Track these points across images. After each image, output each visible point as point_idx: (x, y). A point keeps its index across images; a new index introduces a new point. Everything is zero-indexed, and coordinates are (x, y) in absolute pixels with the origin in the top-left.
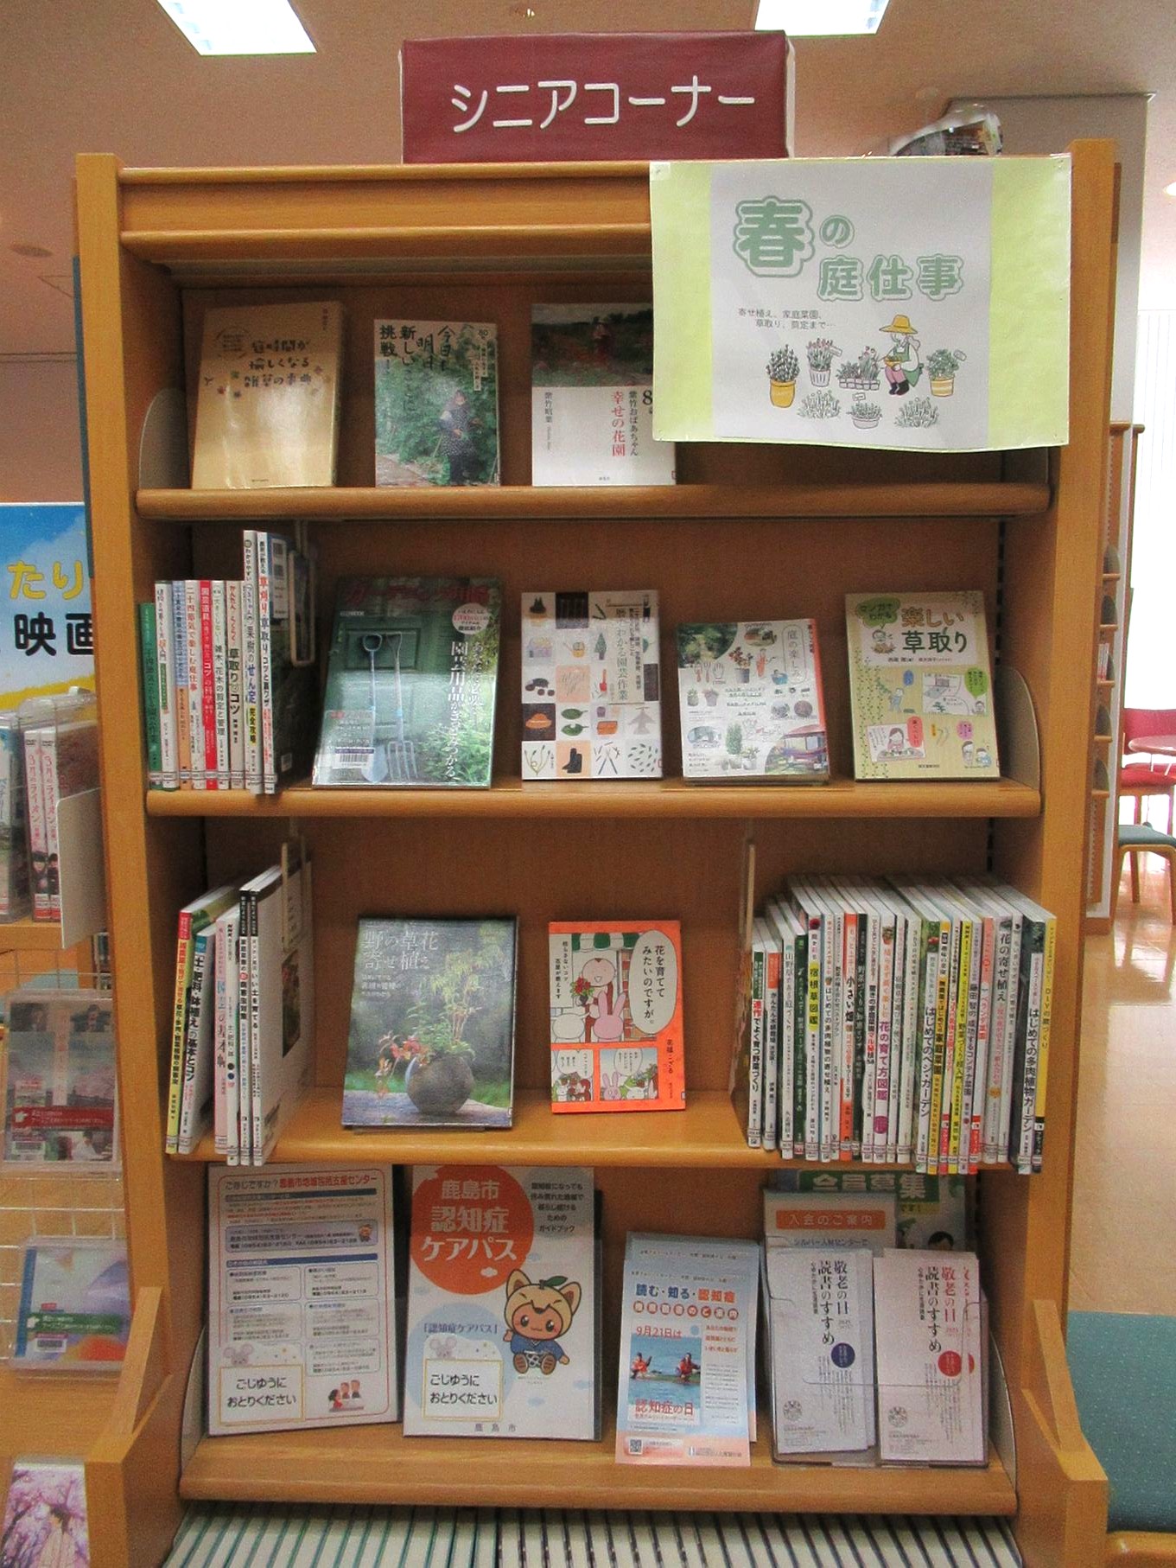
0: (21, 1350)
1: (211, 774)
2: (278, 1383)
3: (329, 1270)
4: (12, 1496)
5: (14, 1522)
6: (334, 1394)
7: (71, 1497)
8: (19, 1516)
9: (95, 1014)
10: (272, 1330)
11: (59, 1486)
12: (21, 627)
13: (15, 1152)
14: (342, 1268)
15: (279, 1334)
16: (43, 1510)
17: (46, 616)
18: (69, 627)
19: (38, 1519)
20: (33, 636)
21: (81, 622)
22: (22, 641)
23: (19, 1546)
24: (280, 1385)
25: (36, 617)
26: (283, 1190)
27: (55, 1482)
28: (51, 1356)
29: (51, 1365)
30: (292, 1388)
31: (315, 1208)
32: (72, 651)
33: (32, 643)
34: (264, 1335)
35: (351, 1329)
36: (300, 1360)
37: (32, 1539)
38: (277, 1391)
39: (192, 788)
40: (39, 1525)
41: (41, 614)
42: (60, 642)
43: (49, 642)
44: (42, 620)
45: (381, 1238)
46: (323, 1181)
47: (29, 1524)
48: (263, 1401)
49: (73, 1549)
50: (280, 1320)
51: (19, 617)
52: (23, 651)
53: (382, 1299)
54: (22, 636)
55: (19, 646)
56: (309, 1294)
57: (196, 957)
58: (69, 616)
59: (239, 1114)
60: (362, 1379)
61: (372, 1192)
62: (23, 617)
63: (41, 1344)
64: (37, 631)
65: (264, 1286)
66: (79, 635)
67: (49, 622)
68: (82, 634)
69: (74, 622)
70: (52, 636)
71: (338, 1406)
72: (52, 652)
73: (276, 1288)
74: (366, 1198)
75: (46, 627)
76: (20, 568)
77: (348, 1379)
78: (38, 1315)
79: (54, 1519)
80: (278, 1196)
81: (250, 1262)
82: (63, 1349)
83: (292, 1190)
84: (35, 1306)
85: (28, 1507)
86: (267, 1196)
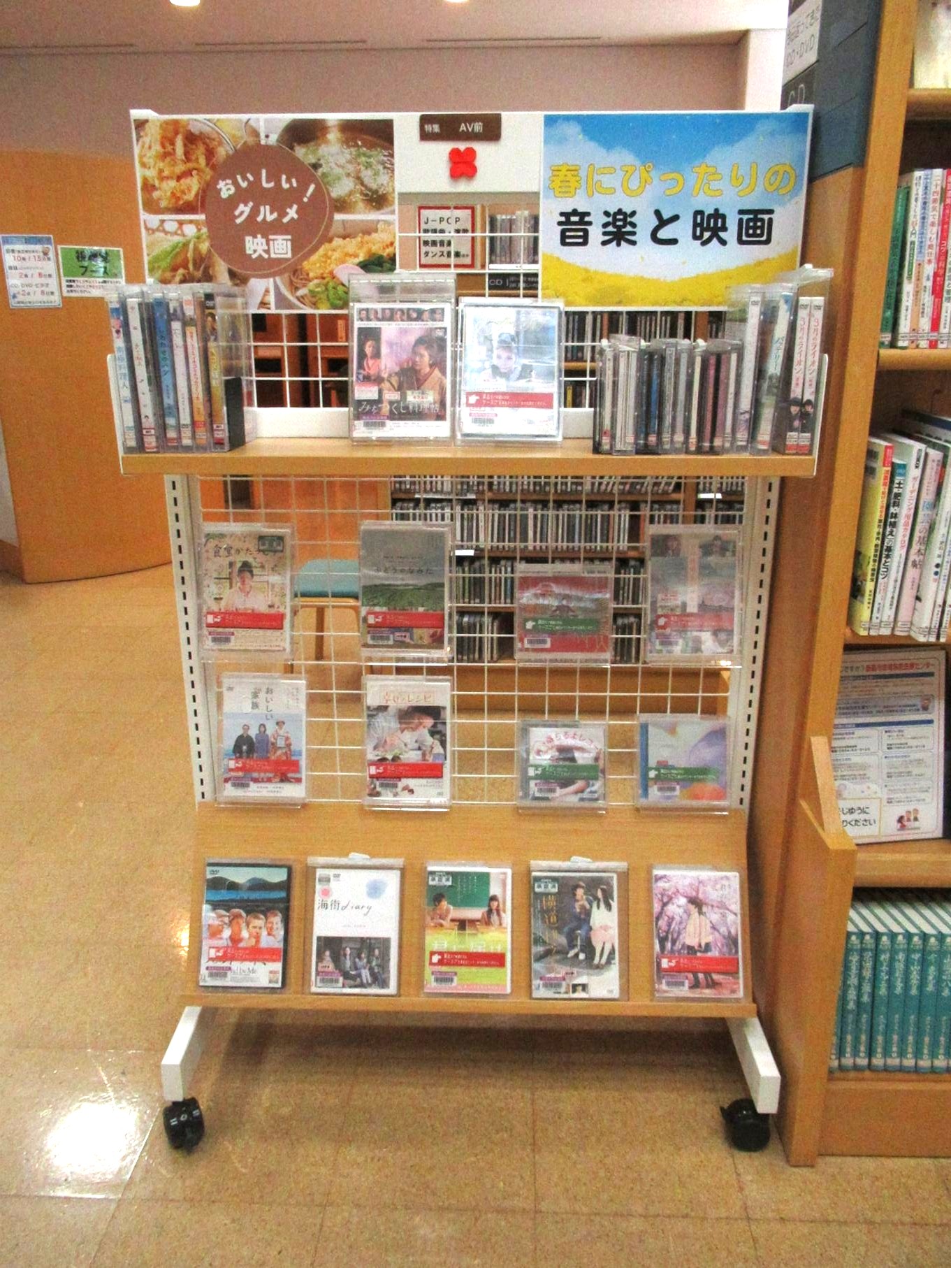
0: (645, 793)
1: (934, 336)
2: (863, 811)
3: (900, 731)
4: (655, 891)
5: (662, 909)
6: (900, 820)
7: (701, 892)
8: (665, 905)
9: (718, 543)
10: (860, 774)
11: (691, 885)
12: (699, 221)
13: (658, 647)
14: (910, 731)
15: (864, 777)
16: (683, 901)
17: (721, 212)
18: (741, 221)
19: (679, 906)
20: (708, 229)
21: (751, 216)
22: (698, 233)
23: (669, 925)
24: (865, 812)
25: (712, 212)
26: (868, 673)
27: (687, 882)
28: (669, 798)
29: (669, 803)
30: (873, 814)
31: (891, 687)
32: (741, 242)
33: (707, 235)
34: (854, 777)
35: (914, 773)
36: (879, 795)
37: (677, 919)
38: (863, 816)
39: (917, 347)
40: (681, 911)
41: (716, 210)
42: (731, 234)
43: (722, 234)
44: (717, 215)
45: (936, 708)
46: (896, 667)
47: (672, 909)
48: (853, 823)
49: (709, 925)
50: (864, 767)
51: (697, 213)
52: (699, 242)
53: (935, 751)
54: (698, 230)
55: (695, 237)
56: (885, 747)
57: (897, 481)
58: (741, 212)
59: (935, 602)
60: (920, 807)
61: (931, 674)
62: (701, 213)
63: (660, 789)
64: (712, 225)
65: (852, 742)
66: (748, 228)
67: (724, 217)
68: (751, 228)
69: (745, 217)
70: (724, 229)
71: (903, 827)
72: (723, 242)
73: (861, 744)
74: (928, 679)
75: (720, 220)
76: (703, 169)
77: (911, 808)
78: (656, 769)
79: (692, 907)
80: (865, 677)
81: (844, 726)
82: (677, 793)
83: (874, 673)
84: (652, 762)
85: (670, 899)
86: (857, 678)
